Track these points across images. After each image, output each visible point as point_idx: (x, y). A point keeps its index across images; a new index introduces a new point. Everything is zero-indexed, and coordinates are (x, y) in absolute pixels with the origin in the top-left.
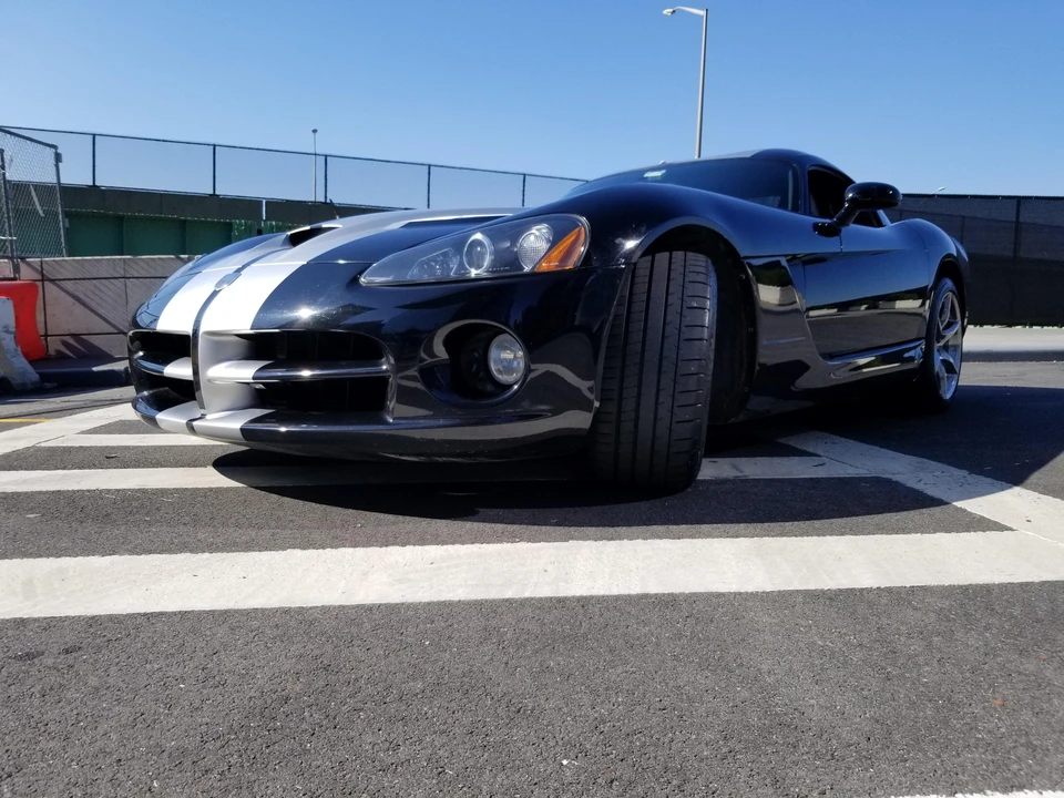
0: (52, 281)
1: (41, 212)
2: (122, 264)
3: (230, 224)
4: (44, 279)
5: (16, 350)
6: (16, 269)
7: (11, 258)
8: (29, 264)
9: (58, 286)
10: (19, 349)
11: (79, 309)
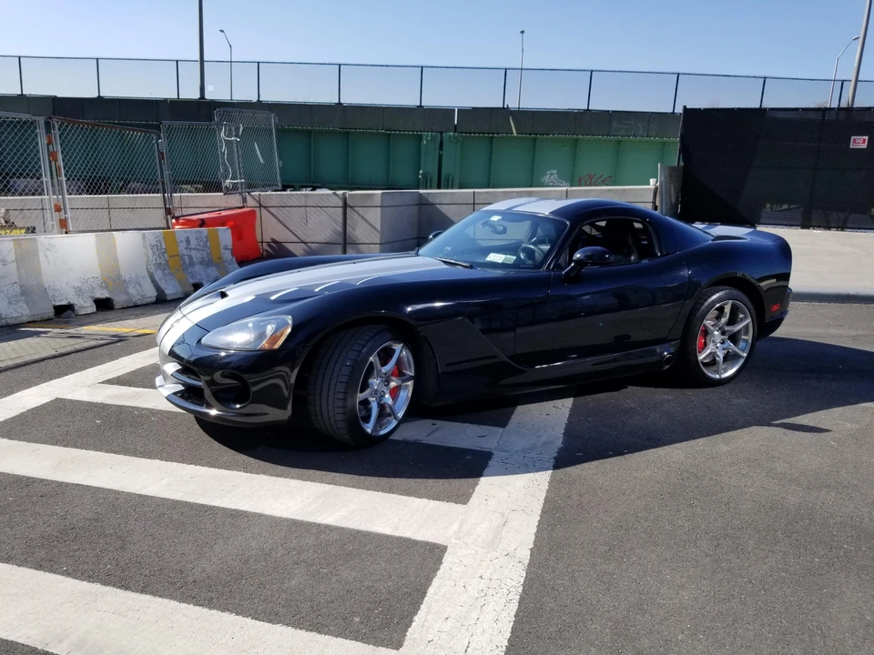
0: (265, 207)
1: (262, 161)
2: (303, 197)
3: (421, 136)
4: (261, 206)
5: (232, 260)
6: (244, 200)
7: (241, 194)
8: (252, 196)
9: (269, 211)
10: (234, 259)
11: (280, 226)
